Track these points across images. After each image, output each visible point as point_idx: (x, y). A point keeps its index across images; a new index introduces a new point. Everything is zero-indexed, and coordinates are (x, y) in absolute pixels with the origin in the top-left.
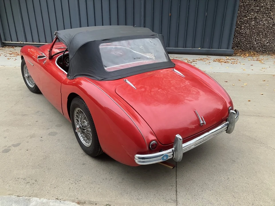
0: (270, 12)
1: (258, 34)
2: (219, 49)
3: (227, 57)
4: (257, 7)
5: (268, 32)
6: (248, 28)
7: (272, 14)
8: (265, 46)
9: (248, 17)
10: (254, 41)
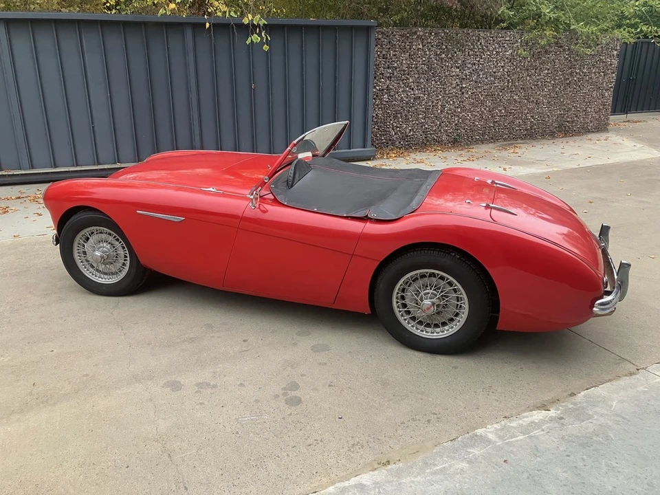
0: (408, 77)
1: (395, 117)
2: (364, 147)
3: (368, 162)
4: (388, 68)
5: (409, 111)
6: (380, 106)
7: (411, 80)
8: (407, 136)
9: (378, 88)
10: (391, 129)
